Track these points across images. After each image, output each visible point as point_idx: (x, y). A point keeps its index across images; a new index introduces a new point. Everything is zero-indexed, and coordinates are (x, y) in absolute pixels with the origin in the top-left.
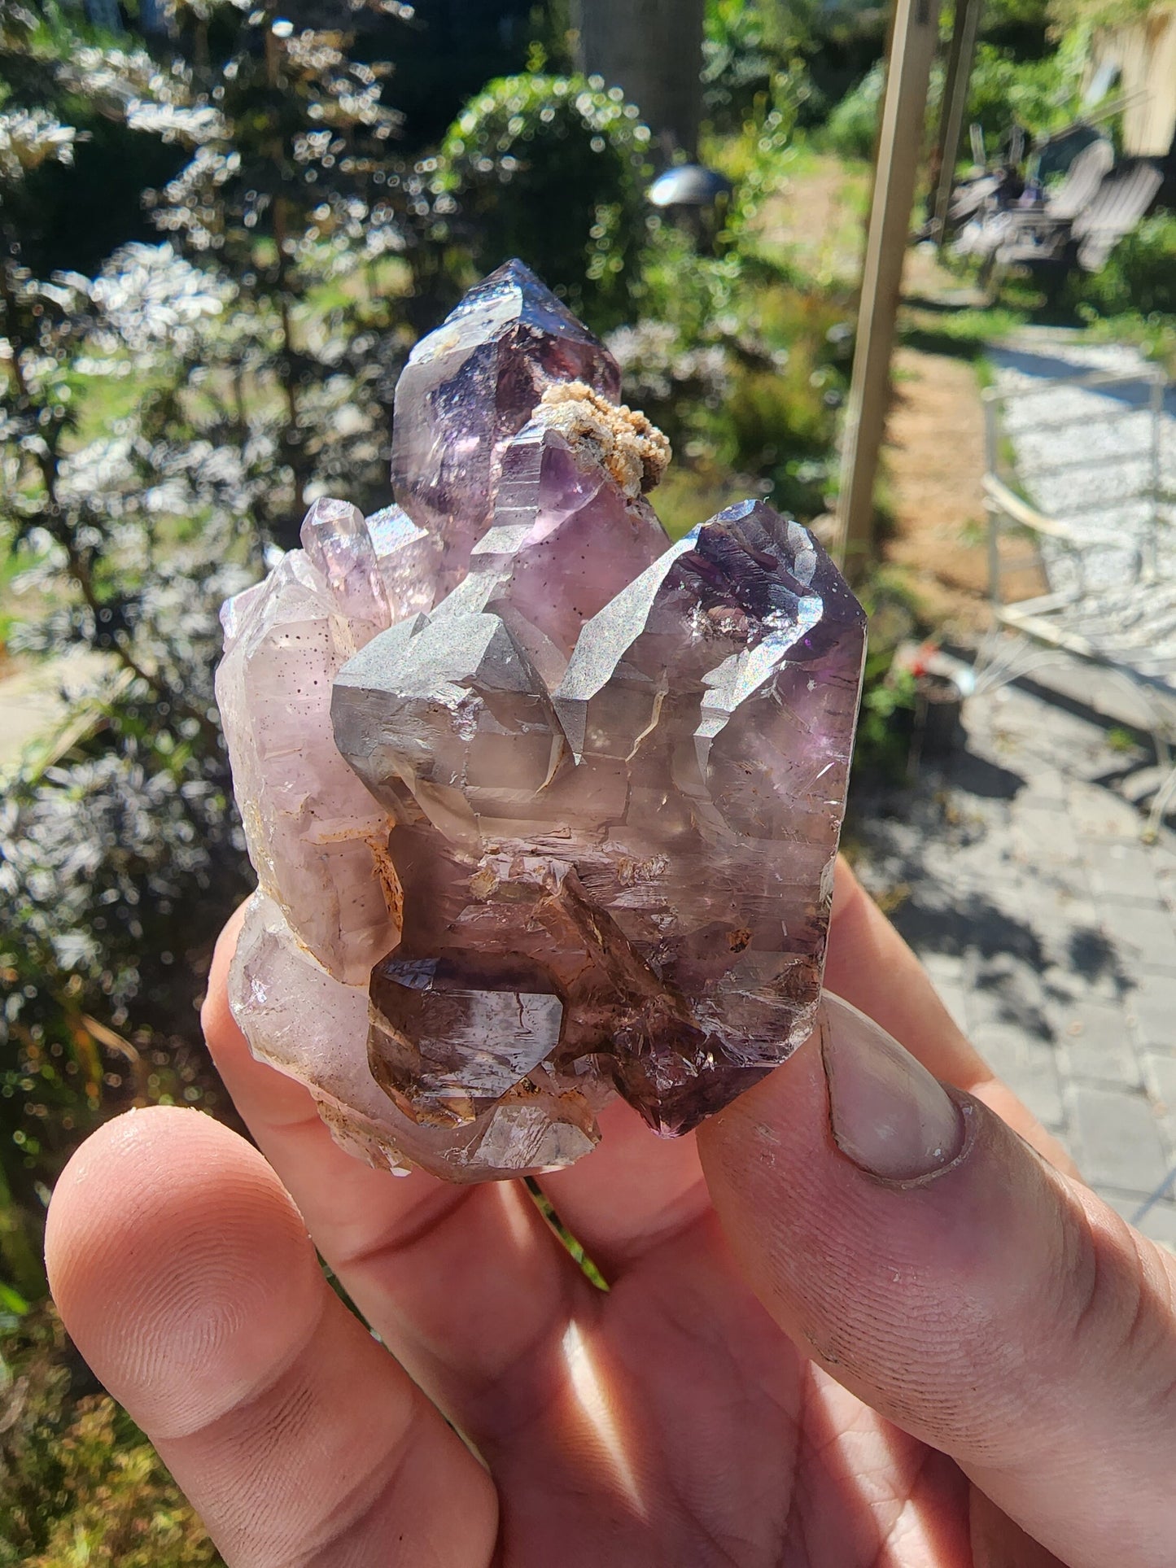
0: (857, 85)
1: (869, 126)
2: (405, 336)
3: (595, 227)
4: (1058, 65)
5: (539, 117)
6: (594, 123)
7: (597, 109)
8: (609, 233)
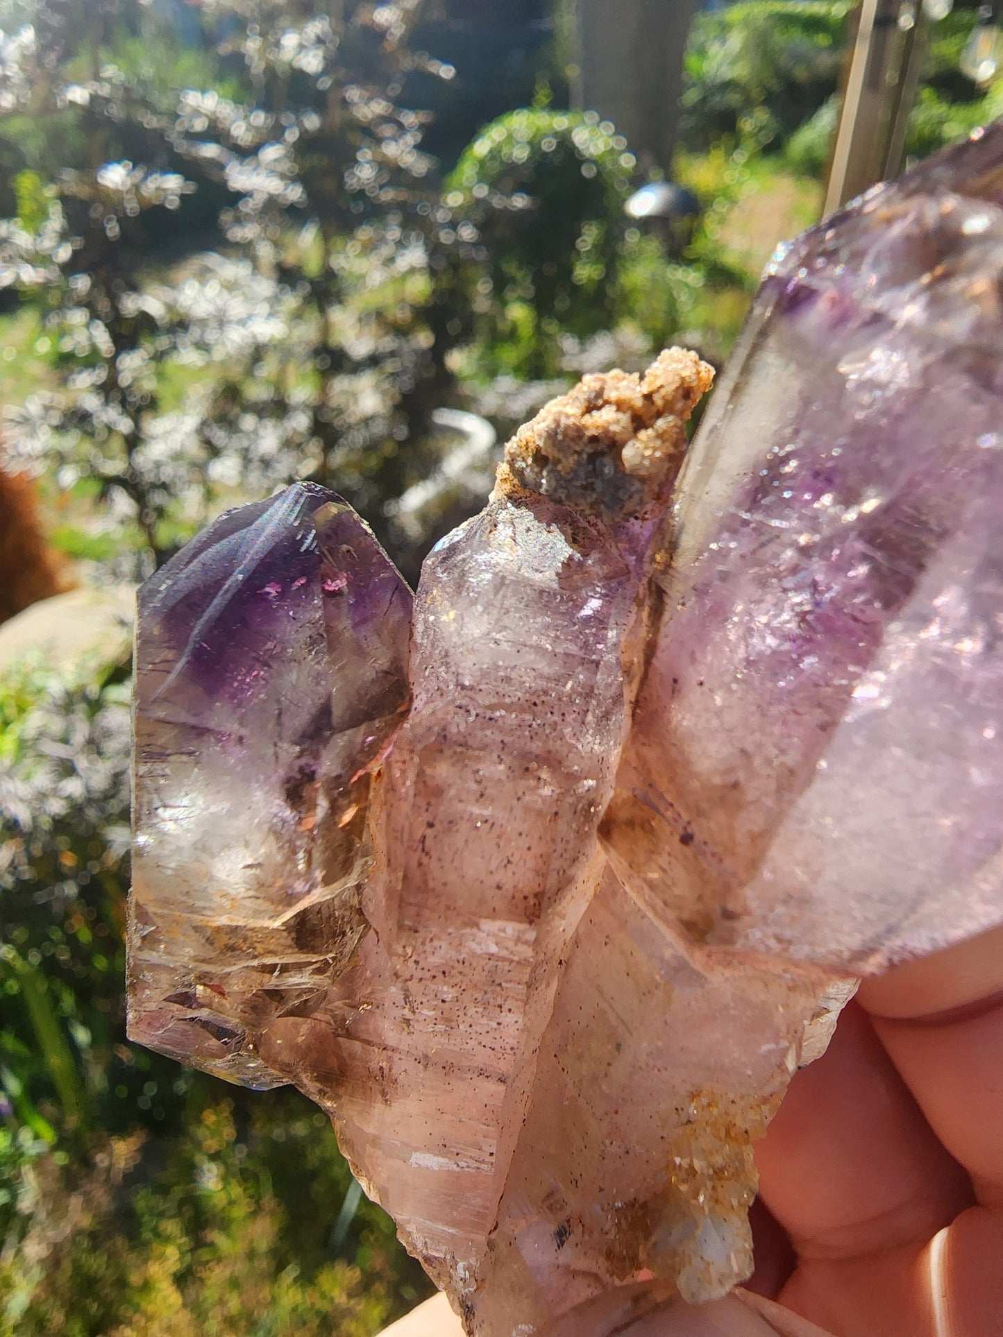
0: (811, 116)
1: (821, 152)
2: (424, 339)
3: (580, 239)
4: (987, 107)
5: (540, 149)
6: (587, 154)
7: (591, 140)
8: (594, 246)
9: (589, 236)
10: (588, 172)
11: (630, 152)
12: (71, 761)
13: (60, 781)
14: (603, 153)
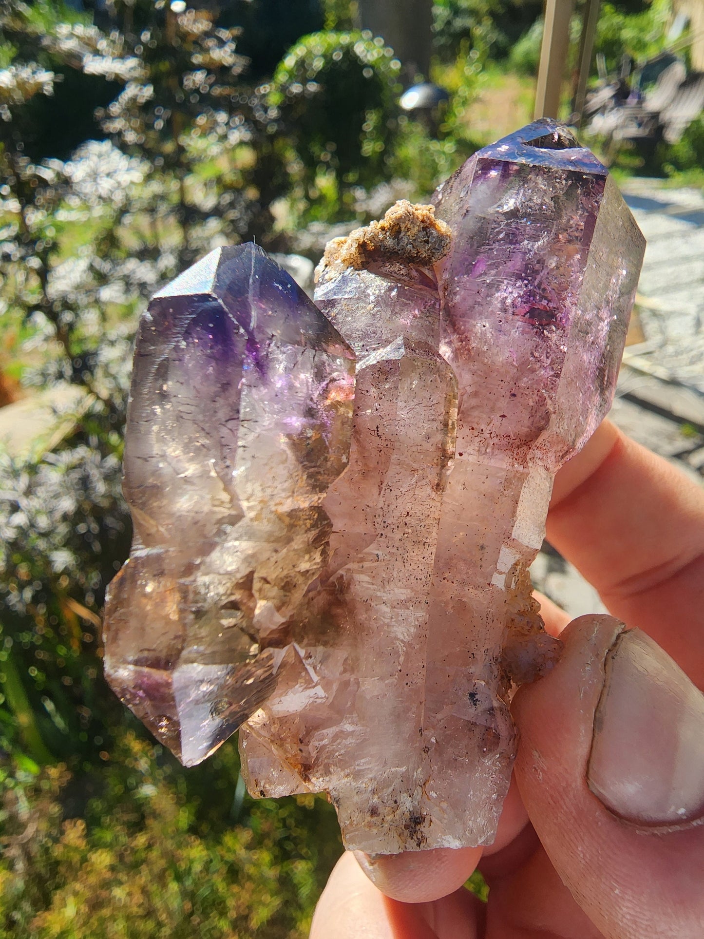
0: (528, 31)
1: (534, 56)
2: (252, 193)
3: (365, 124)
4: (652, 16)
5: (332, 58)
6: (365, 60)
7: (368, 51)
8: (375, 128)
9: (371, 120)
10: (367, 74)
11: (396, 59)
12: (16, 502)
13: (11, 516)
14: (377, 59)
